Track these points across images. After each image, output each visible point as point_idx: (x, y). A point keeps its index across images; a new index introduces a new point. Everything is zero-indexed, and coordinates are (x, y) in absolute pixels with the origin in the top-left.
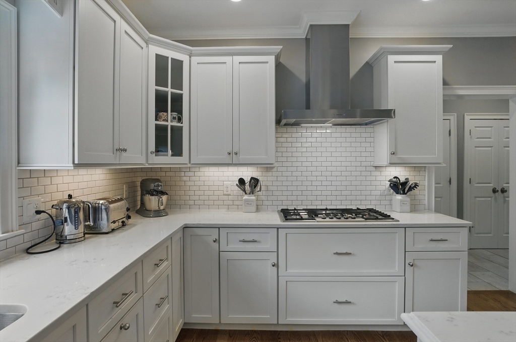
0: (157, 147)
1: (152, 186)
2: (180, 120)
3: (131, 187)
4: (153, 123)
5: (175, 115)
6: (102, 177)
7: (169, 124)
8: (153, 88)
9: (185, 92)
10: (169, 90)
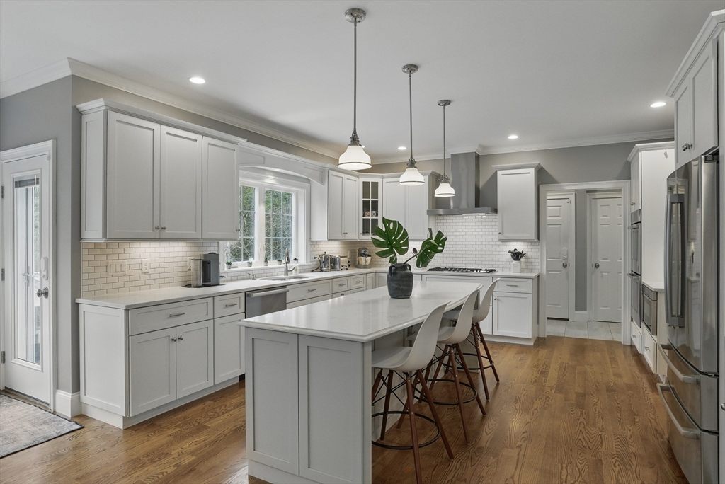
0: (364, 229)
1: (363, 252)
2: (377, 215)
3: (353, 252)
4: (361, 218)
5: (374, 212)
6: (338, 246)
7: (370, 218)
8: (361, 199)
9: (379, 200)
10: (370, 199)
